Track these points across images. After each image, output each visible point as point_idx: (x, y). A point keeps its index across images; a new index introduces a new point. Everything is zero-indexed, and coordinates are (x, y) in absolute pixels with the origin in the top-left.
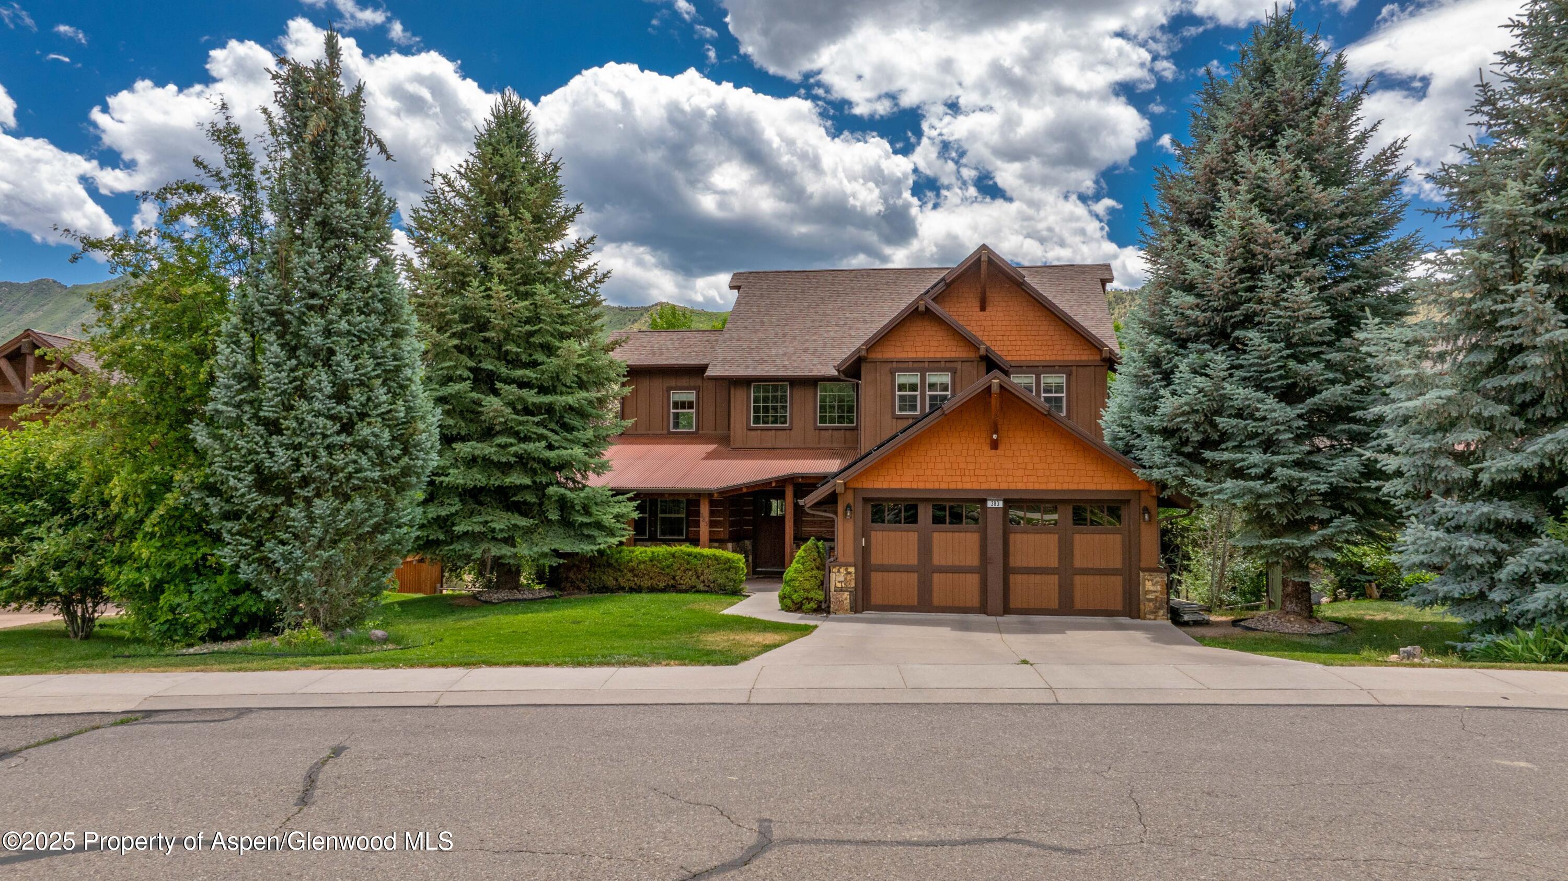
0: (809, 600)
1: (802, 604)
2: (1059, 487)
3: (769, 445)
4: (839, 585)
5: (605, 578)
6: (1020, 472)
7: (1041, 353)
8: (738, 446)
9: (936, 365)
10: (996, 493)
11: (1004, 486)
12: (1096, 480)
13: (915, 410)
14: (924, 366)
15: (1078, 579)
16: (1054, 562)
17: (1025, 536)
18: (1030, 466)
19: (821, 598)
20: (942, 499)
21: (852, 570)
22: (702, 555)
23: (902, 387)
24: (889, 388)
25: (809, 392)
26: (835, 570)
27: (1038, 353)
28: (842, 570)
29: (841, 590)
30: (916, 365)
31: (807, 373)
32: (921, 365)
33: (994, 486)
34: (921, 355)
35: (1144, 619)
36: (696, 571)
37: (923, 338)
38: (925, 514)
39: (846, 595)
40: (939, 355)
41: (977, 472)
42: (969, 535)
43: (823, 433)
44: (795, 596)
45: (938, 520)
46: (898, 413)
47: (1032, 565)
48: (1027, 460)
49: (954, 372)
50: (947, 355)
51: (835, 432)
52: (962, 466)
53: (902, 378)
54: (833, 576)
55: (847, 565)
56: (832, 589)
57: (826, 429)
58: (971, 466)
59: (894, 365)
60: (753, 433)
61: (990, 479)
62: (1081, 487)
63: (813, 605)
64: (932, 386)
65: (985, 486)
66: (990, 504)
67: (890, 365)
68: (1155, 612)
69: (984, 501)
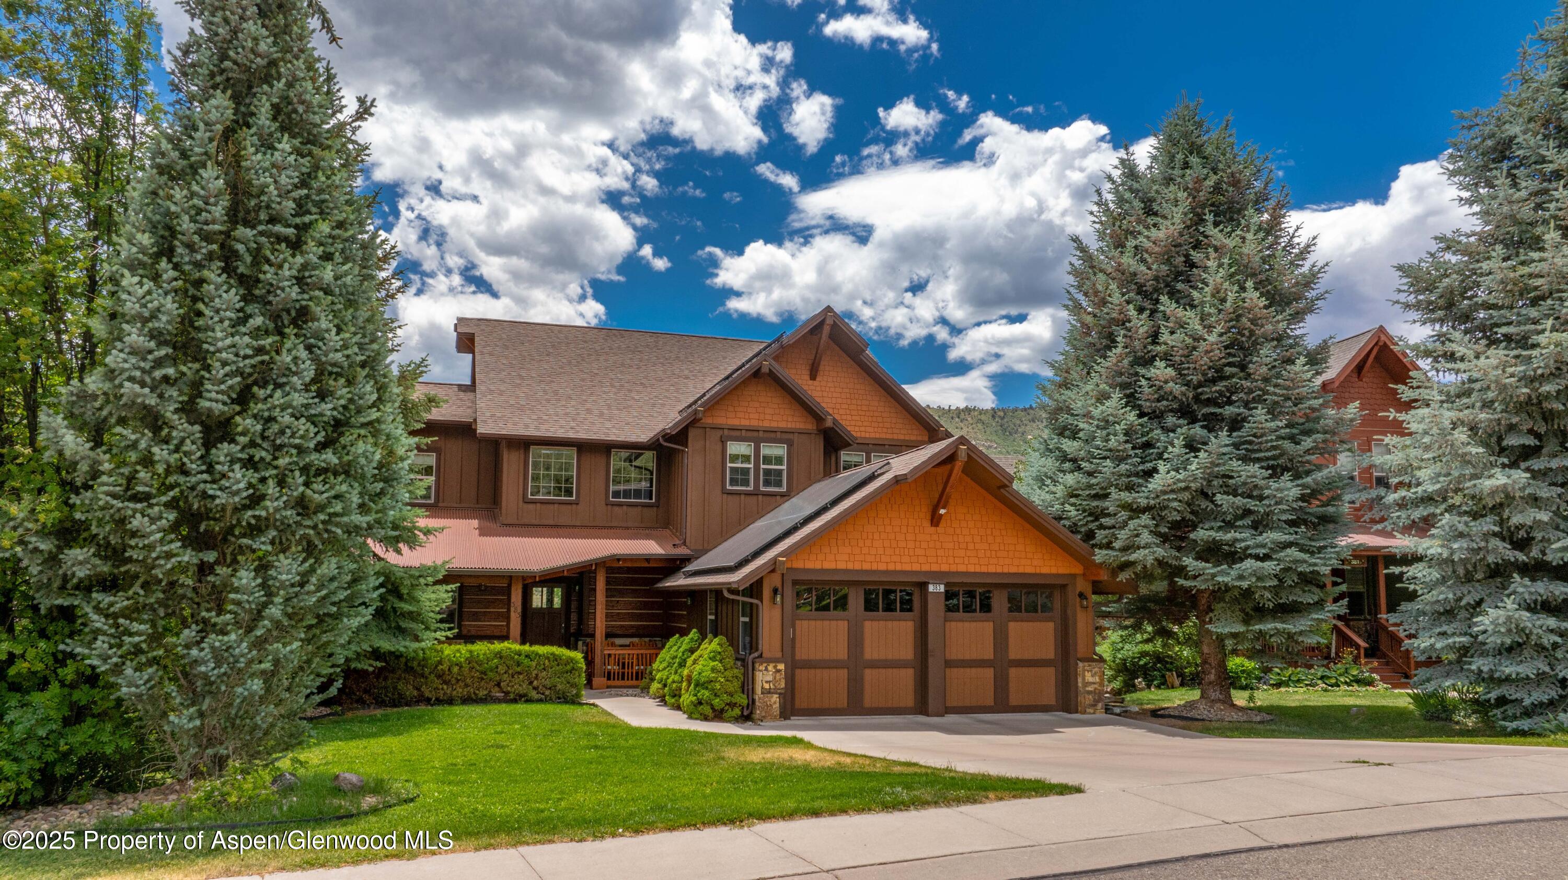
0: (732, 705)
1: (722, 711)
2: (999, 570)
3: (552, 523)
4: (767, 686)
5: (400, 686)
6: (962, 553)
7: (871, 430)
8: (509, 521)
9: (773, 435)
10: (938, 576)
11: (945, 568)
12: (1035, 563)
13: (748, 485)
14: (756, 436)
15: (1013, 672)
16: (989, 654)
17: (960, 624)
18: (971, 546)
19: (745, 702)
20: (875, 582)
21: (781, 667)
22: (537, 654)
23: (734, 458)
24: (719, 458)
25: (600, 460)
26: (762, 668)
27: (868, 429)
28: (770, 668)
29: (769, 692)
30: (750, 434)
31: (603, 437)
32: (755, 434)
33: (935, 568)
34: (755, 423)
35: (1085, 712)
36: (528, 673)
37: (757, 405)
38: (856, 601)
39: (775, 698)
40: (774, 424)
41: (918, 552)
42: (903, 623)
43: (616, 509)
44: (716, 702)
45: (870, 606)
46: (729, 487)
47: (967, 657)
48: (968, 539)
49: (790, 444)
50: (783, 425)
51: (630, 509)
52: (902, 544)
53: (735, 448)
54: (759, 676)
55: (776, 661)
56: (758, 690)
57: (620, 505)
58: (911, 545)
59: (726, 432)
60: (531, 506)
61: (930, 560)
62: (1021, 570)
63: (737, 711)
64: (767, 460)
65: (926, 568)
66: (931, 588)
67: (719, 433)
68: (1094, 705)
69: (923, 586)
